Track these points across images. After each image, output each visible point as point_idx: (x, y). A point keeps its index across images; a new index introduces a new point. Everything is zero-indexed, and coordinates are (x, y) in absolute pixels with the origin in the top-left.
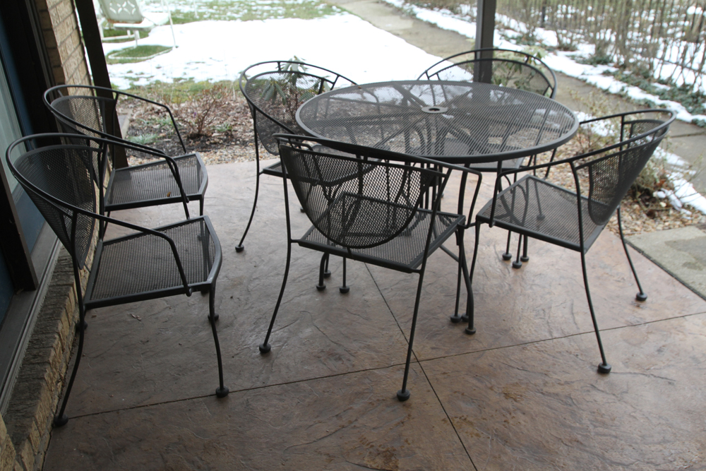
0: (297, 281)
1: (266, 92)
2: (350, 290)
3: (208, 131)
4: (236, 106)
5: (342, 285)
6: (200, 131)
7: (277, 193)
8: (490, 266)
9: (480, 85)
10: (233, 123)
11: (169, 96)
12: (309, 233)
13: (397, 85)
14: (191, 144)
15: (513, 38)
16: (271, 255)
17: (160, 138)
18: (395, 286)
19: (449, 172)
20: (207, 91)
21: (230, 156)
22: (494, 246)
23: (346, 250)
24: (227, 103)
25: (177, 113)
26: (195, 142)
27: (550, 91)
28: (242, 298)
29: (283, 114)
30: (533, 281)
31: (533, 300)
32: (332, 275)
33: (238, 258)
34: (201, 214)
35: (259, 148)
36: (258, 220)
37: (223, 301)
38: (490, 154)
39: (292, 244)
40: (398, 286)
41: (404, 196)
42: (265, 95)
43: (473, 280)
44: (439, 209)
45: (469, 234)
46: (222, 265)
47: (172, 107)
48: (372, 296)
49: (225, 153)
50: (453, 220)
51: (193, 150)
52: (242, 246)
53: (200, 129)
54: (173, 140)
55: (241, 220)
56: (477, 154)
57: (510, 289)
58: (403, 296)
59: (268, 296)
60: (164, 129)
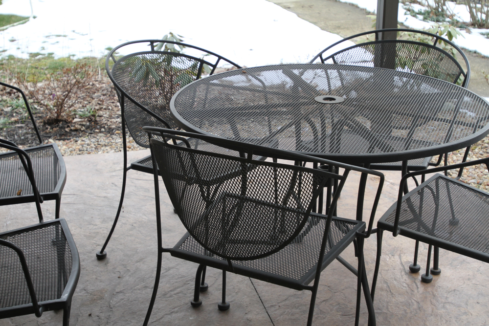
0: (168, 295)
1: (137, 72)
2: (231, 307)
3: (68, 115)
4: (101, 87)
5: (221, 301)
6: (58, 116)
7: (147, 190)
8: (395, 280)
9: (382, 70)
10: (97, 108)
11: (24, 74)
12: (183, 241)
13: (286, 69)
14: (47, 131)
15: (420, 13)
16: (138, 264)
17: (12, 123)
18: (283, 303)
19: (346, 174)
20: (68, 70)
21: (93, 145)
22: (400, 256)
23: (226, 262)
24: (91, 83)
25: (32, 95)
26: (52, 128)
27: (462, 77)
28: (102, 315)
29: (156, 98)
30: (447, 298)
31: (447, 321)
32: (210, 289)
33: (99, 267)
34: (57, 216)
35: (127, 137)
36: (124, 222)
37: (80, 319)
38: (393, 152)
39: (163, 254)
40: (287, 302)
41: (294, 197)
42: (135, 74)
43: (375, 296)
44: (335, 214)
45: (370, 243)
46: (81, 275)
47: (26, 88)
48: (257, 314)
49: (88, 142)
50: (351, 227)
51: (50, 137)
52: (104, 253)
53: (59, 113)
54: (27, 125)
55: (104, 221)
56: (377, 152)
57: (419, 308)
58: (292, 315)
59: (134, 313)
60: (16, 113)
